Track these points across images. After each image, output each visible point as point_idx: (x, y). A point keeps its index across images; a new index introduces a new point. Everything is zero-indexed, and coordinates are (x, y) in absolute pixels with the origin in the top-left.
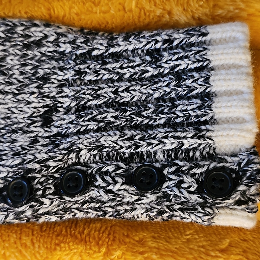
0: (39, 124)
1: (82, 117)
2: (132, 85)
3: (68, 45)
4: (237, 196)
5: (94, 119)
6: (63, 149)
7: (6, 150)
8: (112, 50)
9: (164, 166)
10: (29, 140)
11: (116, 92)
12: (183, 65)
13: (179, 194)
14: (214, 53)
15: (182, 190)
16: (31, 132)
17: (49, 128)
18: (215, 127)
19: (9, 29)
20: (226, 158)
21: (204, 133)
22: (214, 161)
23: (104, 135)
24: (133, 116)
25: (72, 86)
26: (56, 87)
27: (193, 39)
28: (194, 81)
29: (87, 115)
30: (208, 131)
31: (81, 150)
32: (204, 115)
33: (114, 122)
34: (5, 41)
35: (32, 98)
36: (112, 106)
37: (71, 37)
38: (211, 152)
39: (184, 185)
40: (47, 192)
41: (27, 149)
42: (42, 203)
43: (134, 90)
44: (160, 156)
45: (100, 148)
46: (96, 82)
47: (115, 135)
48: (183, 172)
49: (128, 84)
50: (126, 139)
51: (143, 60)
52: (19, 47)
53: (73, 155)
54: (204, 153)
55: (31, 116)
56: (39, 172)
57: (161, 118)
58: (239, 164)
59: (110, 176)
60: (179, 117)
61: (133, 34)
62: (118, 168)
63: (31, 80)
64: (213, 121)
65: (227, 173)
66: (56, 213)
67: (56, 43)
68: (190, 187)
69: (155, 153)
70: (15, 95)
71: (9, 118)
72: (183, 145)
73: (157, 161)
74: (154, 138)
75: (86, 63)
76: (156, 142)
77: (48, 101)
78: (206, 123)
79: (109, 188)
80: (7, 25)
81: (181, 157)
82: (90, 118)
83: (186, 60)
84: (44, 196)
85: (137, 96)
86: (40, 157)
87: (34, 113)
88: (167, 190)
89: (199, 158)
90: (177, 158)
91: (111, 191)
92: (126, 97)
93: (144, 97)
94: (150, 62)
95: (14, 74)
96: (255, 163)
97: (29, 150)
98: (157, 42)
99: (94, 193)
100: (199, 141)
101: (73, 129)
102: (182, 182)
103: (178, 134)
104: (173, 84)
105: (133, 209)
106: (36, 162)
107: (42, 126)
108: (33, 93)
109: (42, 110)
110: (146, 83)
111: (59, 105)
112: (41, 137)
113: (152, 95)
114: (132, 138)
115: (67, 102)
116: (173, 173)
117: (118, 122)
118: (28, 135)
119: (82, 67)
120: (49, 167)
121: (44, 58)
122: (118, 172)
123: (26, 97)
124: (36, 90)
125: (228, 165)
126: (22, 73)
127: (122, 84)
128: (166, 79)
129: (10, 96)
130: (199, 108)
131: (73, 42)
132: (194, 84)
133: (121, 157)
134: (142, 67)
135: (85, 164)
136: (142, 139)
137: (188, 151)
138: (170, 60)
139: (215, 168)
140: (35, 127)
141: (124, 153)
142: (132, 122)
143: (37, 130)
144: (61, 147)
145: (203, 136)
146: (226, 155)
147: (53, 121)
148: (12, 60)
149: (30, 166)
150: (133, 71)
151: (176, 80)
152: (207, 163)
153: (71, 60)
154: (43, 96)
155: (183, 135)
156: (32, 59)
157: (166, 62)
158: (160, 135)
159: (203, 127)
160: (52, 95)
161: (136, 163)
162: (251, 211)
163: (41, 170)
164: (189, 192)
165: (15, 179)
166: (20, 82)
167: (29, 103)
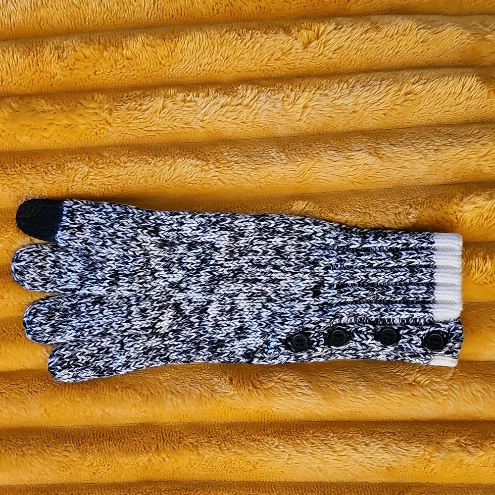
0: (311, 295)
1: (342, 292)
2: (378, 272)
3: (332, 240)
4: (447, 349)
5: (351, 295)
6: (331, 315)
7: (287, 314)
8: (365, 246)
9: (399, 329)
10: (304, 306)
11: (367, 276)
12: (416, 262)
13: (410, 348)
14: (438, 257)
15: (412, 345)
16: (305, 301)
17: (318, 298)
18: (435, 306)
19: (288, 226)
20: (441, 324)
21: (428, 309)
22: (433, 326)
23: (359, 307)
24: (379, 294)
25: (335, 269)
26: (323, 269)
27: (424, 245)
28: (423, 275)
29: (346, 291)
30: (430, 308)
31: (343, 316)
32: (429, 298)
33: (365, 298)
34: (285, 235)
35: (306, 276)
36: (363, 286)
37: (334, 234)
38: (431, 320)
39: (413, 342)
40: (320, 344)
41: (303, 314)
42: (316, 351)
43: (380, 276)
44: (397, 321)
45: (356, 316)
46: (351, 267)
47: (367, 307)
48: (412, 333)
49: (375, 270)
50: (375, 311)
51: (387, 255)
52: (294, 239)
53: (337, 320)
54: (427, 320)
55: (305, 289)
56: (314, 330)
57: (398, 297)
58: (449, 329)
59: (363, 334)
60: (411, 297)
61: (381, 236)
62: (369, 329)
63: (305, 263)
64: (434, 302)
65: (440, 334)
66: (324, 357)
67: (323, 237)
68: (417, 343)
69: (393, 320)
70: (293, 274)
71: (288, 290)
72: (413, 316)
73: (394, 324)
74: (394, 311)
75: (346, 254)
76: (395, 313)
77: (318, 279)
78: (429, 302)
79: (363, 342)
80: (286, 223)
81: (411, 322)
82: (348, 294)
83: (419, 260)
84: (318, 345)
85: (382, 280)
86: (314, 319)
87: (307, 287)
88: (402, 344)
89: (423, 324)
90: (408, 323)
91: (364, 344)
92: (374, 280)
93: (387, 281)
94: (393, 258)
95: (291, 259)
96: (459, 329)
97: (306, 314)
98: (398, 244)
99: (352, 344)
100: (424, 315)
101: (336, 301)
102: (412, 340)
103: (410, 309)
104: (408, 274)
105: (378, 355)
106: (312, 324)
107: (313, 297)
108: (306, 273)
109: (313, 285)
110: (388, 271)
111: (326, 282)
112: (312, 304)
113: (392, 280)
114: (378, 309)
115: (331, 280)
116: (406, 334)
117: (368, 298)
118: (303, 303)
119: (342, 256)
120: (320, 327)
121: (314, 248)
122: (369, 332)
123: (301, 275)
124: (308, 271)
125: (442, 329)
126: (297, 258)
127: (371, 271)
128: (403, 270)
129: (289, 274)
130: (425, 293)
131: (336, 238)
132: (423, 277)
133: (370, 321)
134: (386, 261)
135: (345, 325)
136: (386, 311)
137: (416, 319)
138: (408, 258)
139: (434, 331)
140: (308, 297)
141: (372, 319)
142: (378, 298)
143: (309, 300)
144: (329, 314)
145: (427, 312)
146: (441, 322)
147: (321, 293)
148: (289, 248)
149: (307, 326)
150: (380, 262)
151: (410, 272)
152: (429, 327)
153: (334, 250)
154: (314, 275)
155: (414, 310)
156: (305, 248)
157: (404, 259)
158: (398, 309)
159: (427, 306)
160: (320, 275)
161: (380, 325)
162: (454, 357)
163: (315, 328)
164: (417, 346)
165: (296, 334)
166: (296, 264)
167: (303, 280)
